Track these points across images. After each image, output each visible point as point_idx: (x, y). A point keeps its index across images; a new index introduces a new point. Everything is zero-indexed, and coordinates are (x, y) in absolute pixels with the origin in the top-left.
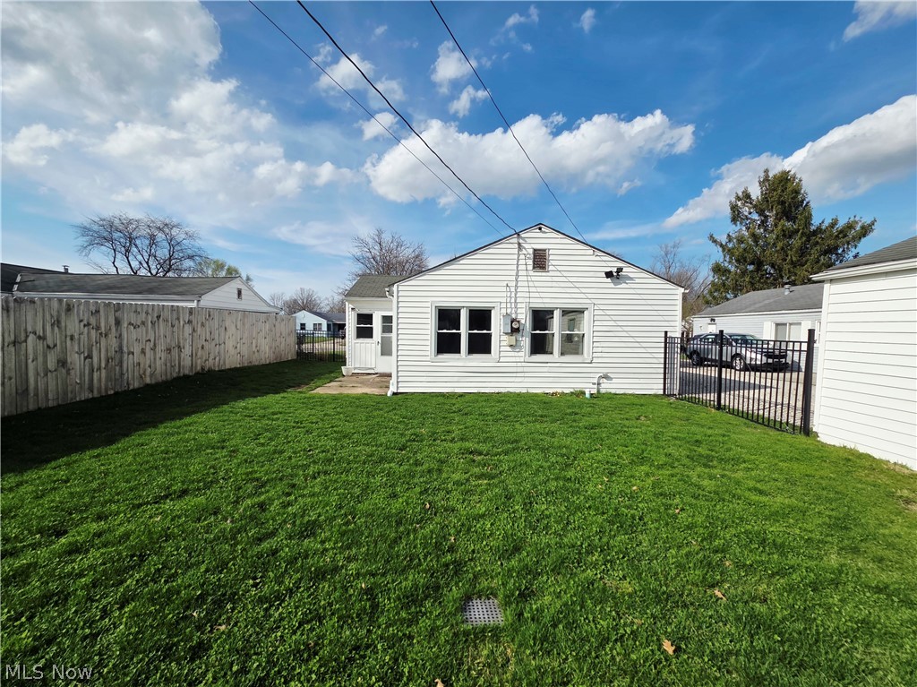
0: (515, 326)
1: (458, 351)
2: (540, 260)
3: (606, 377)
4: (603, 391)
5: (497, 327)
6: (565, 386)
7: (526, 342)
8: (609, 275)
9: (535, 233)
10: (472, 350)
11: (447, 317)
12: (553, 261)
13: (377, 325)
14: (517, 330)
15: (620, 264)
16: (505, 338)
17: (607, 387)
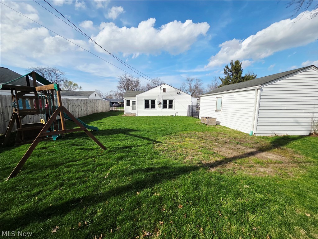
0: (160, 103)
1: (149, 108)
2: (164, 90)
3: (177, 113)
4: (176, 115)
5: (156, 103)
6: (170, 115)
7: (162, 106)
8: (177, 93)
9: (163, 85)
10: (152, 108)
11: (147, 101)
12: (167, 90)
13: (131, 103)
14: (160, 104)
15: (179, 91)
16: (158, 105)
17: (177, 115)
